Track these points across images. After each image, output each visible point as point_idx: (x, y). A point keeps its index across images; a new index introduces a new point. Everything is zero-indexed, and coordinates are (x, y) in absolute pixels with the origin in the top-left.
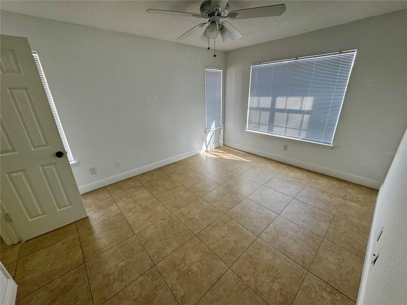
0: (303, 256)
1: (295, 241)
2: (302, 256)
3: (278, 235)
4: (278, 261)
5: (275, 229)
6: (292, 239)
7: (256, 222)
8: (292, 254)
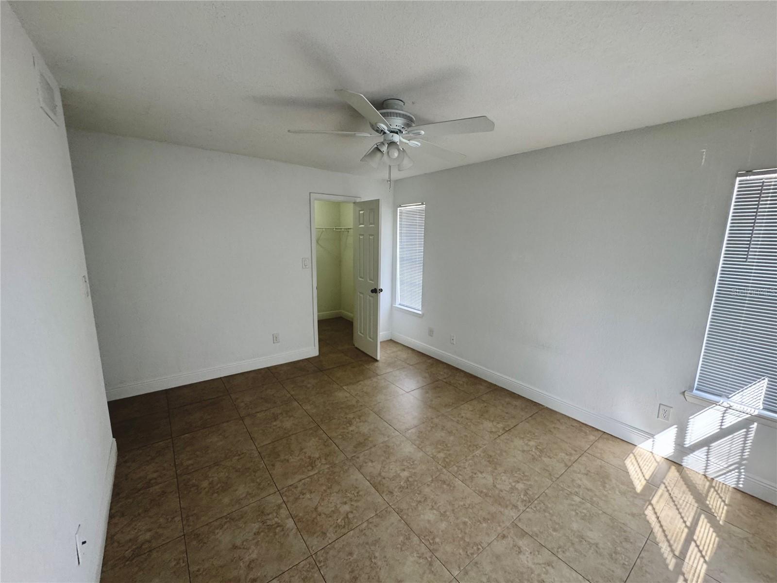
0: (205, 543)
1: (235, 547)
2: (206, 541)
3: (264, 524)
4: (226, 500)
5: (278, 525)
6: (243, 545)
7: (310, 499)
8: (221, 527)
